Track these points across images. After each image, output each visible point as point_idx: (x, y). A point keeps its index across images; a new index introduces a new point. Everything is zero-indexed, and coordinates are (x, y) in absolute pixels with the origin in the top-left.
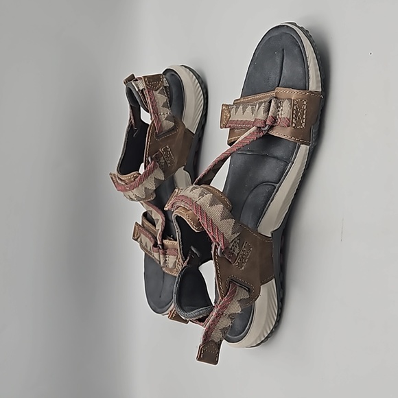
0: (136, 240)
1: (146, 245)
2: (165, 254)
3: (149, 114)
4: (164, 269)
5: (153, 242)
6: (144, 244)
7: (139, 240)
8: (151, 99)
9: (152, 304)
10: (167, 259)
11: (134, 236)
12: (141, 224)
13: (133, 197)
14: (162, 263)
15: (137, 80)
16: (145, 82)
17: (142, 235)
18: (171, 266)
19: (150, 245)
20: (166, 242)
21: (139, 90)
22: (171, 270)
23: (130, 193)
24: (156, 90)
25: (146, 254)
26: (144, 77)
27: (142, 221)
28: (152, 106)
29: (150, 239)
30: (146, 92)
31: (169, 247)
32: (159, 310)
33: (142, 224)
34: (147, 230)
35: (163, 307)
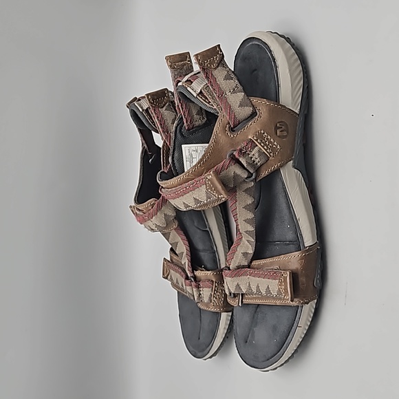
0: (166, 278)
1: (177, 282)
2: (198, 287)
3: (159, 135)
4: (199, 305)
5: (184, 276)
6: (175, 281)
7: (169, 277)
8: (158, 117)
9: (191, 348)
10: (201, 292)
11: (163, 274)
12: (169, 259)
13: (154, 227)
14: (196, 299)
15: (139, 100)
16: (149, 100)
17: (172, 271)
18: (206, 300)
19: (182, 280)
20: (198, 273)
21: (143, 110)
22: (207, 305)
23: (150, 223)
24: (162, 107)
25: (178, 292)
26: (148, 95)
27: (171, 257)
28: (161, 124)
29: (180, 274)
30: (151, 111)
31: (202, 278)
32: (199, 354)
33: (171, 260)
34: (176, 265)
35: (203, 350)
